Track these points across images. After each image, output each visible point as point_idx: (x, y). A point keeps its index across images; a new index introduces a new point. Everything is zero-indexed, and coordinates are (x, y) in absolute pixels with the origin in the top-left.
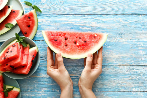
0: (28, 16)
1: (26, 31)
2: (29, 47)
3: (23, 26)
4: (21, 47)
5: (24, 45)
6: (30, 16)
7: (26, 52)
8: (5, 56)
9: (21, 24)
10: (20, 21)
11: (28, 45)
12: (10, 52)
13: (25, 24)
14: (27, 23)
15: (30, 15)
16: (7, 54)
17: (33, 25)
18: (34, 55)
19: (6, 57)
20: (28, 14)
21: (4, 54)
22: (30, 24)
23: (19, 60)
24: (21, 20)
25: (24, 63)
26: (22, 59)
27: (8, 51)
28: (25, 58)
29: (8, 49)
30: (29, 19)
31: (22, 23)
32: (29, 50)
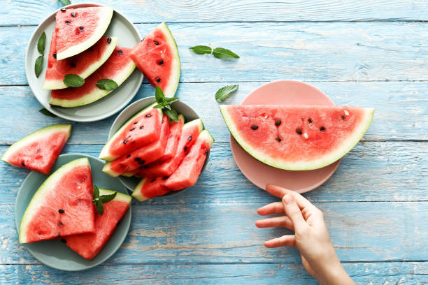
0: (153, 39)
1: (157, 74)
2: (183, 121)
3: (149, 64)
4: (166, 119)
5: (172, 116)
6: (159, 40)
7: (175, 131)
8: (128, 136)
9: (143, 60)
10: (140, 55)
11: (181, 117)
12: (137, 130)
13: (152, 59)
14: (154, 55)
15: (157, 37)
16: (131, 133)
17: (169, 59)
18: (191, 137)
19: (129, 139)
20: (153, 36)
21: (124, 134)
22: (163, 56)
23: (158, 145)
24: (142, 53)
25: (168, 152)
26: (164, 145)
27: (133, 127)
28: (171, 142)
29: (135, 123)
30: (157, 46)
31: (145, 58)
32: (181, 127)
